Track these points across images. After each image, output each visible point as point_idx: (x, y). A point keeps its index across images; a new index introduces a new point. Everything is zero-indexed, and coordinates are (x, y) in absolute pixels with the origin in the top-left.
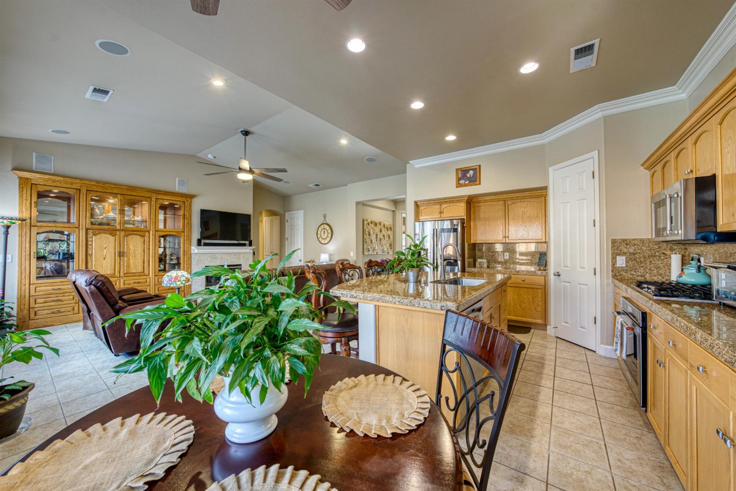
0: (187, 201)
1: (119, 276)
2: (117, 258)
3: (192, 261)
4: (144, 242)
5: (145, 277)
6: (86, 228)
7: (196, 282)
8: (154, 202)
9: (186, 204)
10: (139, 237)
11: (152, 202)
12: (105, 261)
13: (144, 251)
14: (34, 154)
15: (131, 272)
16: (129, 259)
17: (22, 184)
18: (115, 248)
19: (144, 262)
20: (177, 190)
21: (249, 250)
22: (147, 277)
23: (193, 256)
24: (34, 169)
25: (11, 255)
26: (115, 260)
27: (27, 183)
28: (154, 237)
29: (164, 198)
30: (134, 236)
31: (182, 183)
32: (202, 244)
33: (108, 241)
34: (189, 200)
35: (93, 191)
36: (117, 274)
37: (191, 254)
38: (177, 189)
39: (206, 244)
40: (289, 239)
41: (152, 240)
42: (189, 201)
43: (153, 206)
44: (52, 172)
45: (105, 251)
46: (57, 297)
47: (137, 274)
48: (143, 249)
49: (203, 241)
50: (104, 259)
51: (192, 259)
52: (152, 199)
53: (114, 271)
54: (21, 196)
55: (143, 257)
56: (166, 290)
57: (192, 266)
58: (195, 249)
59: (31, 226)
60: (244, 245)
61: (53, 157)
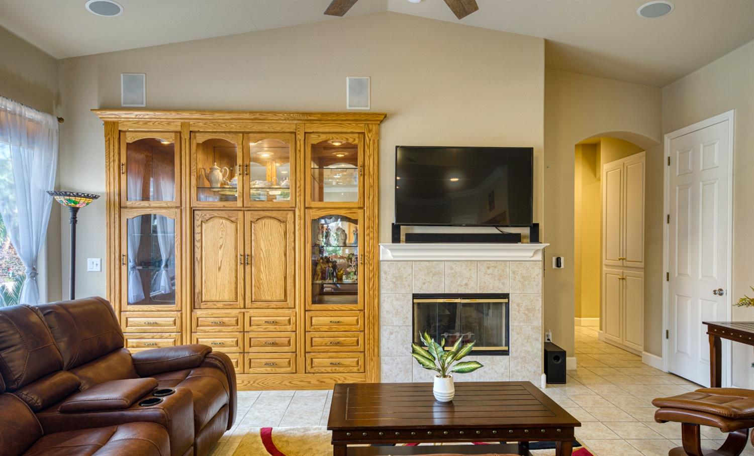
0: (370, 131)
1: (242, 306)
2: (240, 268)
3: (382, 280)
4: (285, 233)
5: (287, 311)
6: (191, 208)
7: (391, 334)
8: (302, 142)
9: (367, 139)
10: (276, 222)
11: (298, 143)
12: (220, 273)
13: (285, 255)
14: (122, 75)
15: (263, 298)
16: (259, 271)
17: (109, 134)
18: (236, 248)
19: (285, 278)
20: (348, 108)
21: (531, 254)
22: (290, 311)
23: (384, 267)
24: (123, 105)
25: (99, 259)
26: (236, 271)
27: (114, 132)
28: (302, 221)
29: (320, 130)
30: (267, 221)
31: (358, 87)
32: (403, 237)
33: (224, 233)
34: (374, 128)
35: (199, 132)
36: (240, 302)
37: (379, 262)
38: (349, 103)
39: (412, 238)
40: (676, 218)
41: (300, 229)
42: (374, 132)
43: (300, 151)
44: (144, 106)
45: (221, 252)
46: (153, 338)
47: (273, 305)
48: (283, 249)
49: (404, 230)
50: (220, 269)
51: (383, 275)
52: (298, 136)
53: (234, 295)
54: (108, 157)
55: (283, 268)
56: (326, 345)
57: (383, 291)
58: (388, 252)
59: (120, 207)
60: (516, 239)
61: (144, 75)
